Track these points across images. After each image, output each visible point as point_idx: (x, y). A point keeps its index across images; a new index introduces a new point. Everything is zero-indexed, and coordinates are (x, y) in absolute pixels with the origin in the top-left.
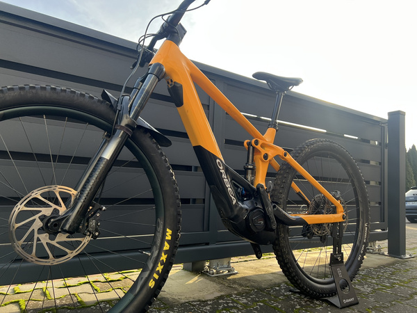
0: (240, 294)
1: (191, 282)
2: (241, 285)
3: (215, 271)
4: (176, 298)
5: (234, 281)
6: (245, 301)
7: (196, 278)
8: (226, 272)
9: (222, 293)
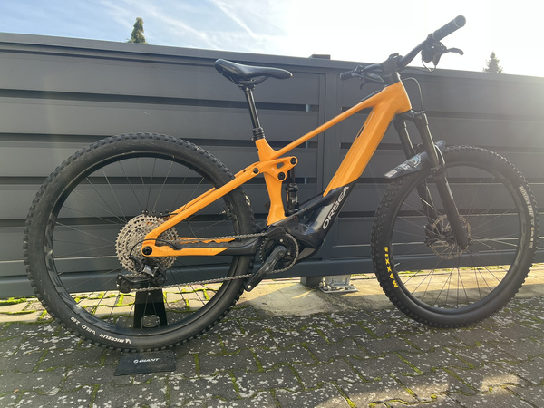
0: (340, 314)
1: (298, 297)
2: (349, 304)
3: (329, 287)
4: (273, 311)
5: (346, 300)
6: (341, 320)
7: (307, 293)
8: (344, 290)
9: (322, 311)
